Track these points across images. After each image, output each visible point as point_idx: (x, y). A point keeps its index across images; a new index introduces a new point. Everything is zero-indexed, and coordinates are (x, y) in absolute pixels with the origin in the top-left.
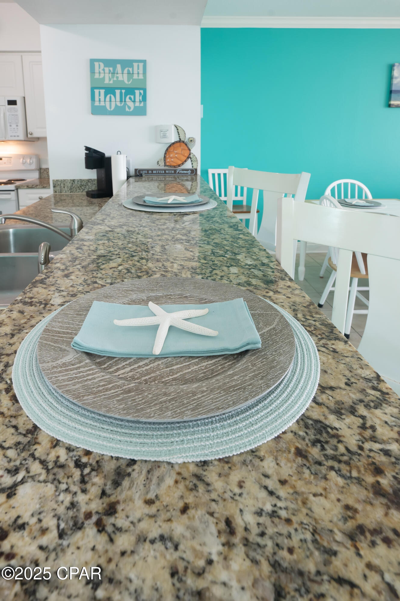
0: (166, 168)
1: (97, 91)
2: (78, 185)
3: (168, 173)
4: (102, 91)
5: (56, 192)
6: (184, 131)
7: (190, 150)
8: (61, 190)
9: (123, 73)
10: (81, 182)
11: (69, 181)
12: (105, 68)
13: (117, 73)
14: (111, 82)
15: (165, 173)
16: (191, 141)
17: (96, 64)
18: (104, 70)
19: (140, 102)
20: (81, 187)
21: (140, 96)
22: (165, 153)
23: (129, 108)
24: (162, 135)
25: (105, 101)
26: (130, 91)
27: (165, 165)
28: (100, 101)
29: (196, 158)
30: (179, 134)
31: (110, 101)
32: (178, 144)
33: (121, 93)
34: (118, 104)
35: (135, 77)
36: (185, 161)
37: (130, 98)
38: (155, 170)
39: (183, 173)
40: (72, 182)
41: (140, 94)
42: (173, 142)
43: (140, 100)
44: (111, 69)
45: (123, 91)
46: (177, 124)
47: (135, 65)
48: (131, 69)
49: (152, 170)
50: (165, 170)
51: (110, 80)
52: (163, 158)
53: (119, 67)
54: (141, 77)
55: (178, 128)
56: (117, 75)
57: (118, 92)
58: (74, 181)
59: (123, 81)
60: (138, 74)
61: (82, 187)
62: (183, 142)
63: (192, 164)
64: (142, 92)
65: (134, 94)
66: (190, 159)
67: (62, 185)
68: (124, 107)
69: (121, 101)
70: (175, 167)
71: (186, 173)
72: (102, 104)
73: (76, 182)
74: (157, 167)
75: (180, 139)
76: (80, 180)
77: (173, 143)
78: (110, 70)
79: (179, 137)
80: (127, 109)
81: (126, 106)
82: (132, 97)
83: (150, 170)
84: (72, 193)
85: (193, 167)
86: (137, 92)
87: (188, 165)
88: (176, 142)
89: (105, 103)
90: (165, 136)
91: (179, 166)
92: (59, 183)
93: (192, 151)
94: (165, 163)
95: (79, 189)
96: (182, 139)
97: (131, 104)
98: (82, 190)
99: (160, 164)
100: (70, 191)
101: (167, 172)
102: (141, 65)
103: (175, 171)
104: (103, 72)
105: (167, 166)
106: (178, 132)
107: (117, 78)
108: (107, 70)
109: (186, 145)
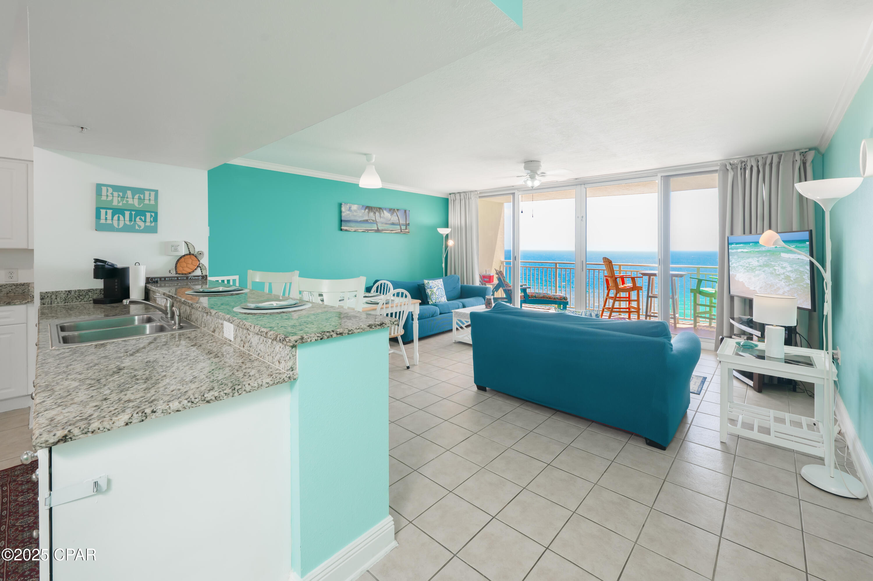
0: (177, 275)
1: (103, 212)
2: (76, 296)
3: (181, 280)
4: (110, 212)
5: (44, 304)
6: (194, 246)
7: (199, 261)
8: (51, 302)
9: (133, 198)
10: (79, 292)
11: (63, 292)
12: (113, 192)
13: (127, 198)
14: (121, 204)
15: (178, 279)
16: (200, 254)
17: (104, 189)
18: (112, 194)
19: (151, 222)
20: (79, 297)
21: (151, 218)
22: (176, 264)
23: (139, 226)
24: (173, 249)
25: (112, 220)
26: (141, 213)
27: (176, 273)
28: (106, 219)
29: (205, 267)
30: (189, 249)
31: (119, 220)
32: (189, 256)
33: (131, 215)
34: (128, 223)
35: (147, 202)
36: (196, 269)
37: (140, 219)
38: (167, 278)
39: (194, 279)
40: (67, 293)
41: (151, 216)
42: (184, 254)
43: (151, 220)
44: (121, 194)
45: (133, 213)
46: (186, 241)
47: (147, 193)
48: (142, 196)
49: (165, 278)
50: (177, 277)
51: (119, 202)
52: (174, 268)
53: (129, 193)
54: (152, 202)
55: (188, 244)
56: (127, 199)
57: (127, 213)
58: (69, 292)
59: (134, 204)
60: (150, 200)
61: (81, 297)
62: (193, 255)
63: (202, 271)
64: (153, 214)
65: (145, 217)
66: (199, 268)
67: (54, 297)
68: (134, 225)
69: (131, 220)
70: (185, 274)
71: (198, 279)
72: (109, 222)
73: (73, 293)
74: (169, 275)
75: (190, 252)
76: (78, 290)
77: (184, 256)
78: (119, 195)
79: (189, 250)
80: (137, 227)
81: (136, 225)
82: (143, 218)
83: (163, 278)
84: (66, 304)
85: (202, 274)
86: (148, 215)
87: (198, 272)
88: (187, 255)
89: (112, 222)
90: (176, 250)
91: (190, 273)
92: (49, 295)
93: (201, 261)
94: (176, 272)
95: (77, 299)
96: (192, 252)
97: (142, 224)
98: (80, 300)
99: (172, 272)
100: (63, 302)
101: (179, 278)
102: (153, 194)
103: (187, 278)
104: (111, 195)
105: (179, 274)
106: (188, 247)
107: (127, 201)
108: (116, 194)
109: (196, 257)
